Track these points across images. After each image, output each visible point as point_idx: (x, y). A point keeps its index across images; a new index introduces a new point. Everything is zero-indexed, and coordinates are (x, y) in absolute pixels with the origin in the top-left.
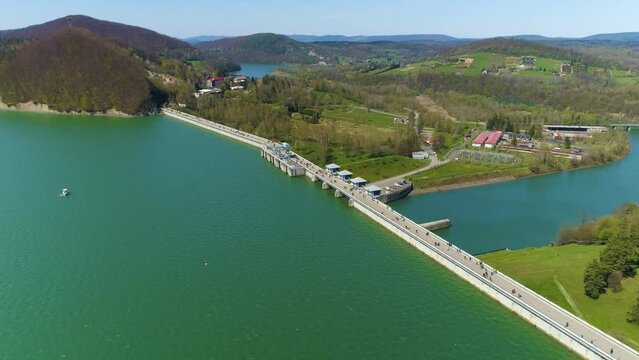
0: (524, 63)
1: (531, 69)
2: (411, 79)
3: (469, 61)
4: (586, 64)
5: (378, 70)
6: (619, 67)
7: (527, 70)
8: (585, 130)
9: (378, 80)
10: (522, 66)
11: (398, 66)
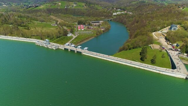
0: (75, 4)
1: (77, 6)
2: (44, 10)
3: (60, 4)
4: (89, 4)
5: (31, 8)
6: (97, 5)
7: (76, 6)
8: (99, 22)
9: (32, 12)
10: (75, 5)
11: (38, 6)
